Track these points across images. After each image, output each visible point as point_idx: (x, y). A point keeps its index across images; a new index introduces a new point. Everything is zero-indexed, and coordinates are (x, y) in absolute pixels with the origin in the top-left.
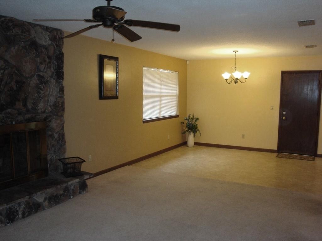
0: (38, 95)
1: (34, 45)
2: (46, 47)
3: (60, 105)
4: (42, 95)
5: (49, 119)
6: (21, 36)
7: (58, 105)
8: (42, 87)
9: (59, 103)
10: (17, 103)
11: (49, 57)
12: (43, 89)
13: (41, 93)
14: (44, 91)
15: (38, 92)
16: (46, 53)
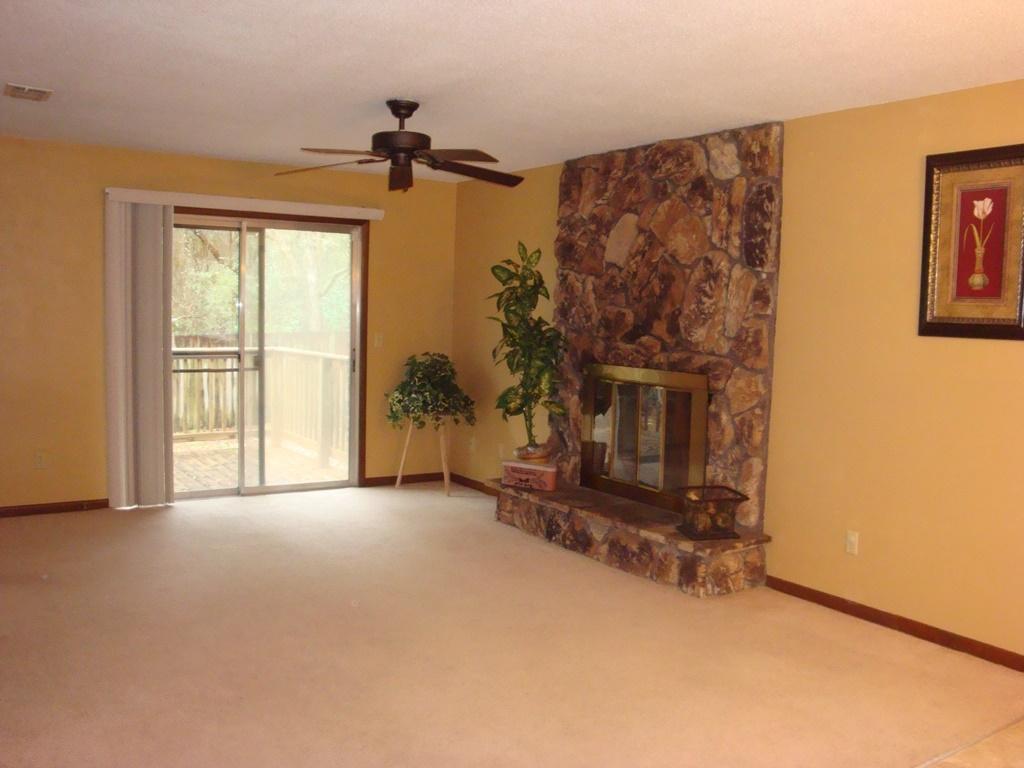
0: (698, 308)
1: (701, 187)
2: (728, 186)
3: (750, 340)
4: (708, 308)
5: (717, 373)
6: (677, 175)
7: (744, 338)
8: (707, 289)
9: (747, 332)
10: (656, 324)
11: (731, 210)
12: (710, 292)
13: (704, 304)
14: (714, 299)
15: (700, 302)
16: (726, 199)
